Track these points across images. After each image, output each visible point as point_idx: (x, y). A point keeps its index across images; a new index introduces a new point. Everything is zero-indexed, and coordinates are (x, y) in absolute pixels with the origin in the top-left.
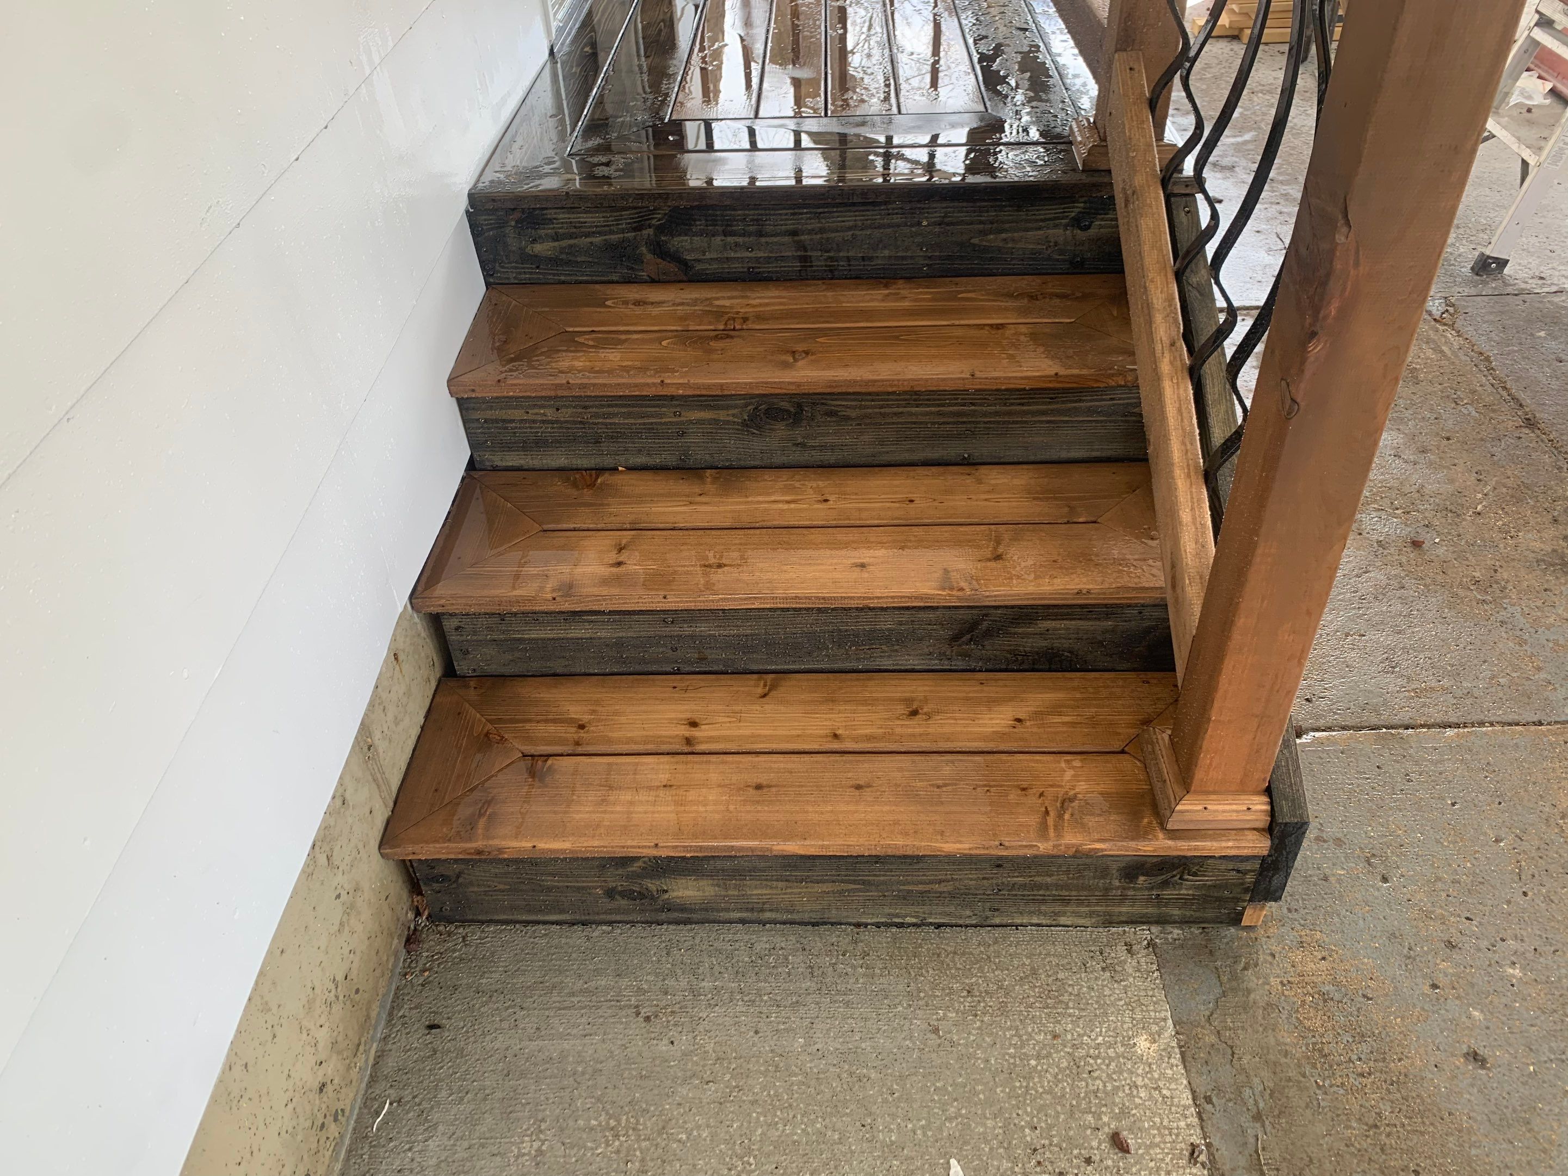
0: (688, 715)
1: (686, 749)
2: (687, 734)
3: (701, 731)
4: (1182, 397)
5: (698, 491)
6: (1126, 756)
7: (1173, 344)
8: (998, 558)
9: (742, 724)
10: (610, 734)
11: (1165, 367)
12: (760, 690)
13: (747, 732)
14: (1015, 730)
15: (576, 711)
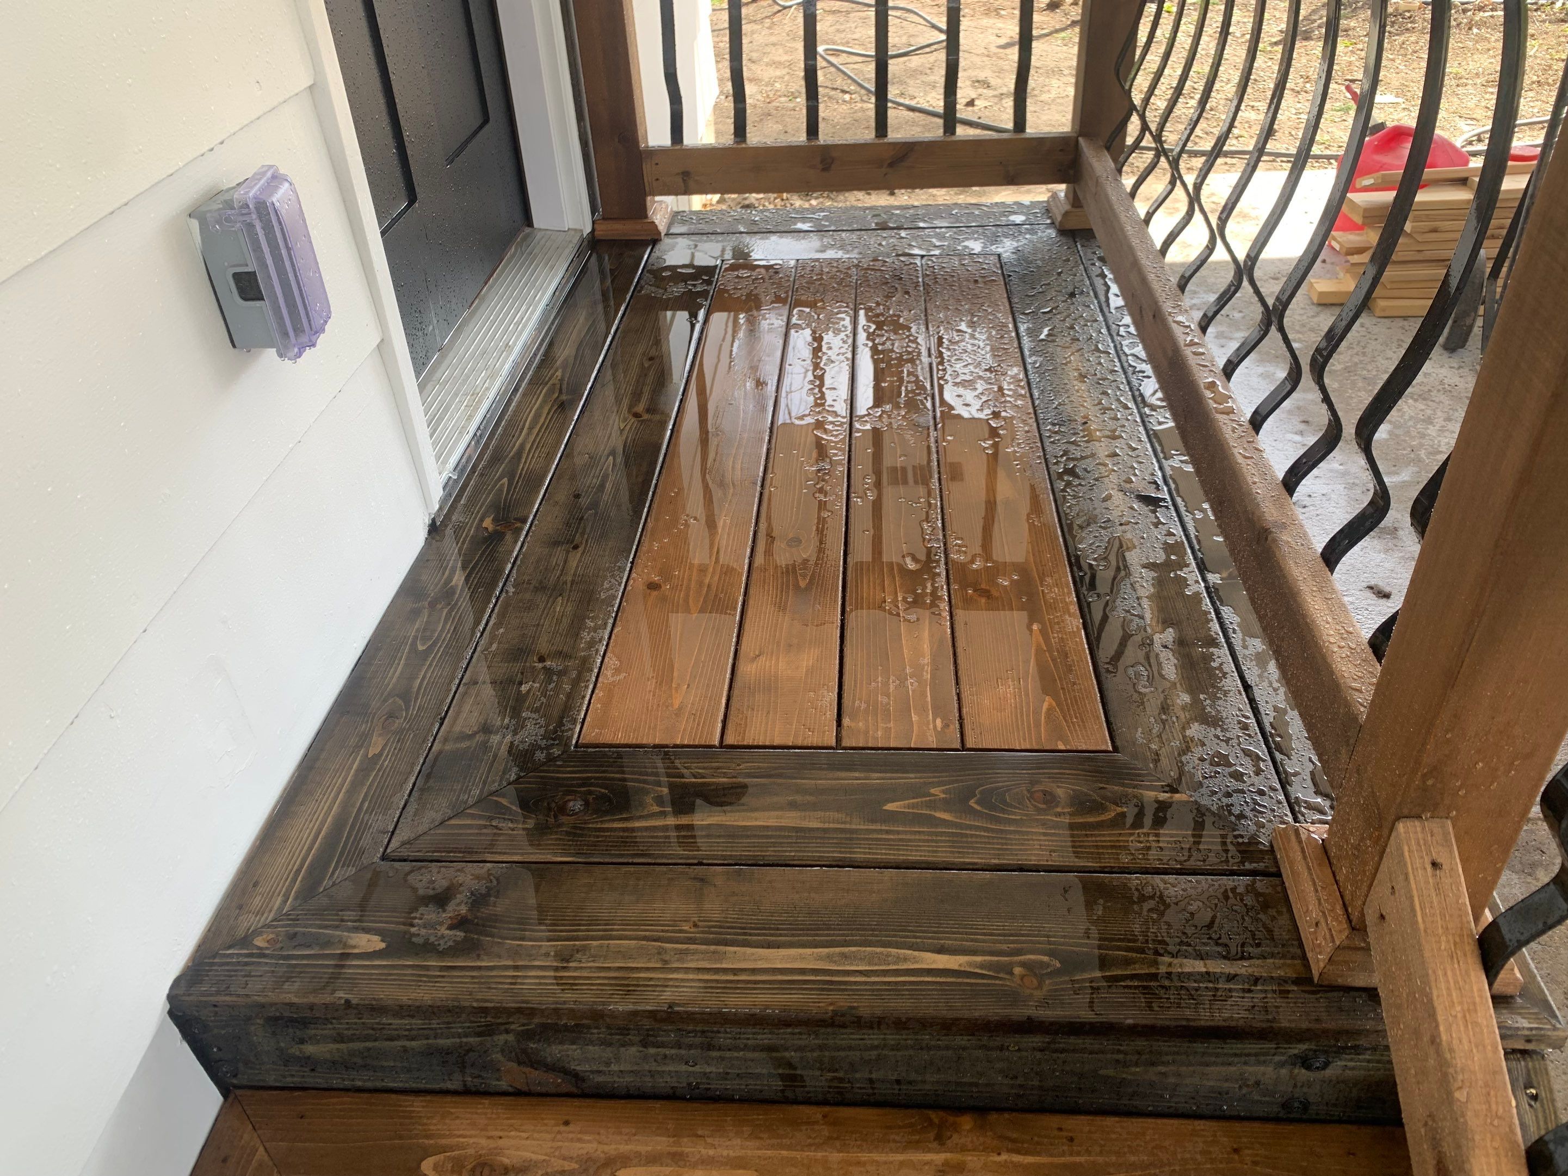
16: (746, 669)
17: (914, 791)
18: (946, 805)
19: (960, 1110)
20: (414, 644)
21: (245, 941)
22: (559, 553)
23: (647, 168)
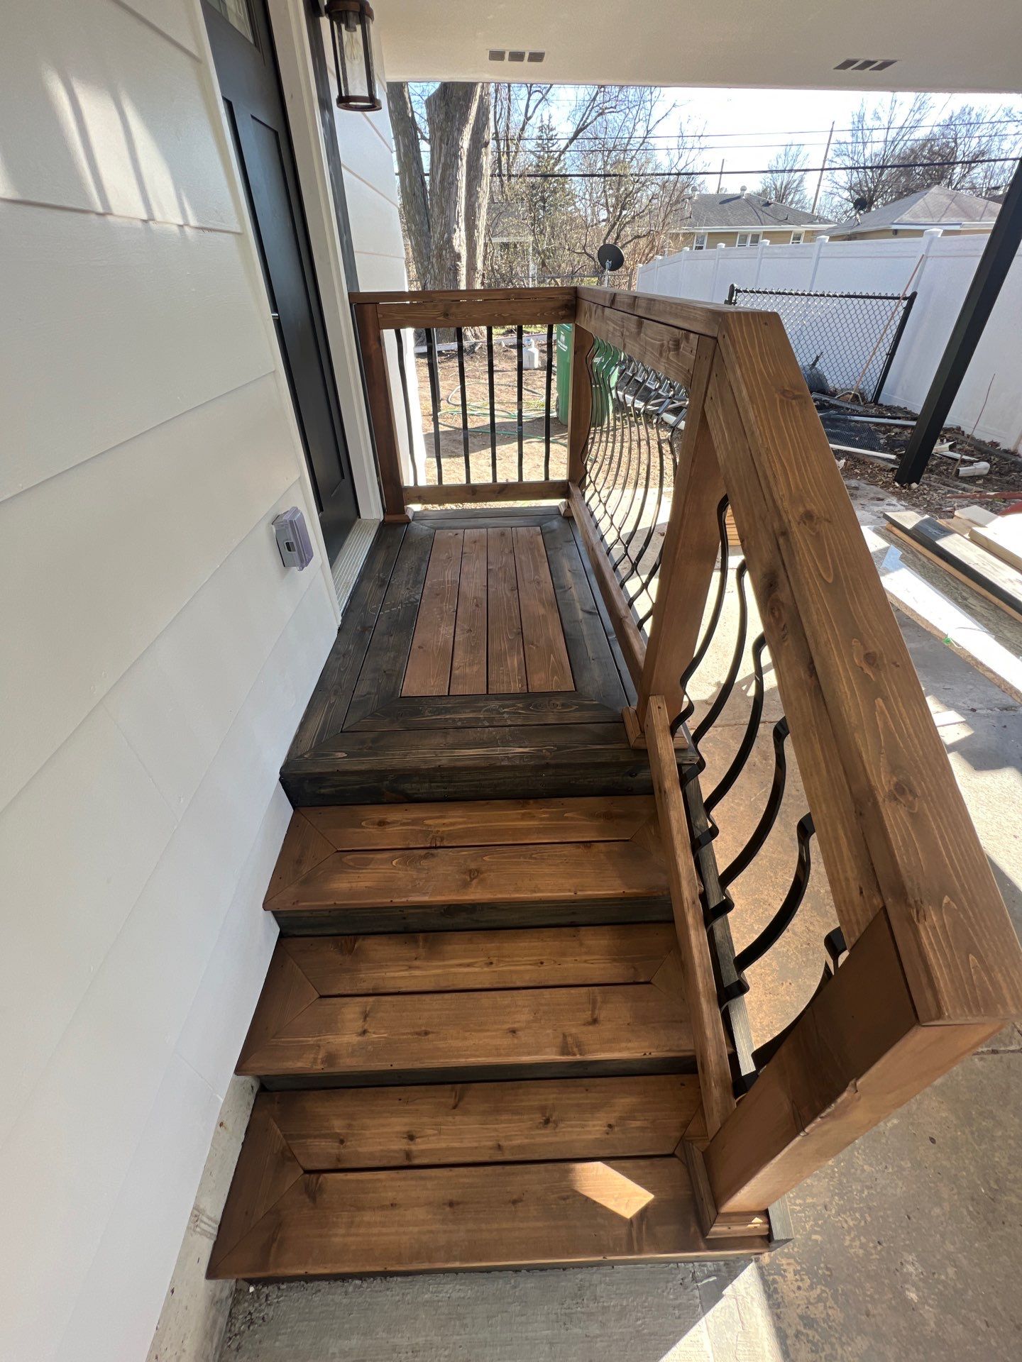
0: (406, 1129)
1: (406, 1163)
2: (406, 1147)
3: (415, 1144)
4: (702, 941)
5: (414, 955)
6: (675, 1159)
7: (694, 903)
8: (595, 1021)
9: (442, 1137)
10: (360, 1150)
11: (690, 920)
12: (452, 1101)
13: (443, 1145)
14: (608, 1136)
15: (338, 1125)
16: (456, 672)
17: (513, 705)
18: (522, 709)
19: (530, 798)
20: (339, 669)
21: (301, 756)
22: (386, 638)
23: (404, 495)
